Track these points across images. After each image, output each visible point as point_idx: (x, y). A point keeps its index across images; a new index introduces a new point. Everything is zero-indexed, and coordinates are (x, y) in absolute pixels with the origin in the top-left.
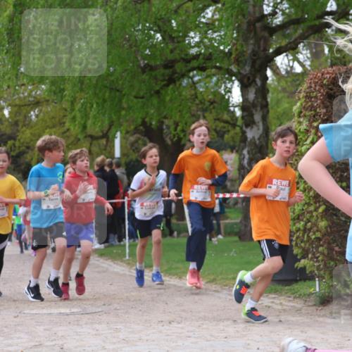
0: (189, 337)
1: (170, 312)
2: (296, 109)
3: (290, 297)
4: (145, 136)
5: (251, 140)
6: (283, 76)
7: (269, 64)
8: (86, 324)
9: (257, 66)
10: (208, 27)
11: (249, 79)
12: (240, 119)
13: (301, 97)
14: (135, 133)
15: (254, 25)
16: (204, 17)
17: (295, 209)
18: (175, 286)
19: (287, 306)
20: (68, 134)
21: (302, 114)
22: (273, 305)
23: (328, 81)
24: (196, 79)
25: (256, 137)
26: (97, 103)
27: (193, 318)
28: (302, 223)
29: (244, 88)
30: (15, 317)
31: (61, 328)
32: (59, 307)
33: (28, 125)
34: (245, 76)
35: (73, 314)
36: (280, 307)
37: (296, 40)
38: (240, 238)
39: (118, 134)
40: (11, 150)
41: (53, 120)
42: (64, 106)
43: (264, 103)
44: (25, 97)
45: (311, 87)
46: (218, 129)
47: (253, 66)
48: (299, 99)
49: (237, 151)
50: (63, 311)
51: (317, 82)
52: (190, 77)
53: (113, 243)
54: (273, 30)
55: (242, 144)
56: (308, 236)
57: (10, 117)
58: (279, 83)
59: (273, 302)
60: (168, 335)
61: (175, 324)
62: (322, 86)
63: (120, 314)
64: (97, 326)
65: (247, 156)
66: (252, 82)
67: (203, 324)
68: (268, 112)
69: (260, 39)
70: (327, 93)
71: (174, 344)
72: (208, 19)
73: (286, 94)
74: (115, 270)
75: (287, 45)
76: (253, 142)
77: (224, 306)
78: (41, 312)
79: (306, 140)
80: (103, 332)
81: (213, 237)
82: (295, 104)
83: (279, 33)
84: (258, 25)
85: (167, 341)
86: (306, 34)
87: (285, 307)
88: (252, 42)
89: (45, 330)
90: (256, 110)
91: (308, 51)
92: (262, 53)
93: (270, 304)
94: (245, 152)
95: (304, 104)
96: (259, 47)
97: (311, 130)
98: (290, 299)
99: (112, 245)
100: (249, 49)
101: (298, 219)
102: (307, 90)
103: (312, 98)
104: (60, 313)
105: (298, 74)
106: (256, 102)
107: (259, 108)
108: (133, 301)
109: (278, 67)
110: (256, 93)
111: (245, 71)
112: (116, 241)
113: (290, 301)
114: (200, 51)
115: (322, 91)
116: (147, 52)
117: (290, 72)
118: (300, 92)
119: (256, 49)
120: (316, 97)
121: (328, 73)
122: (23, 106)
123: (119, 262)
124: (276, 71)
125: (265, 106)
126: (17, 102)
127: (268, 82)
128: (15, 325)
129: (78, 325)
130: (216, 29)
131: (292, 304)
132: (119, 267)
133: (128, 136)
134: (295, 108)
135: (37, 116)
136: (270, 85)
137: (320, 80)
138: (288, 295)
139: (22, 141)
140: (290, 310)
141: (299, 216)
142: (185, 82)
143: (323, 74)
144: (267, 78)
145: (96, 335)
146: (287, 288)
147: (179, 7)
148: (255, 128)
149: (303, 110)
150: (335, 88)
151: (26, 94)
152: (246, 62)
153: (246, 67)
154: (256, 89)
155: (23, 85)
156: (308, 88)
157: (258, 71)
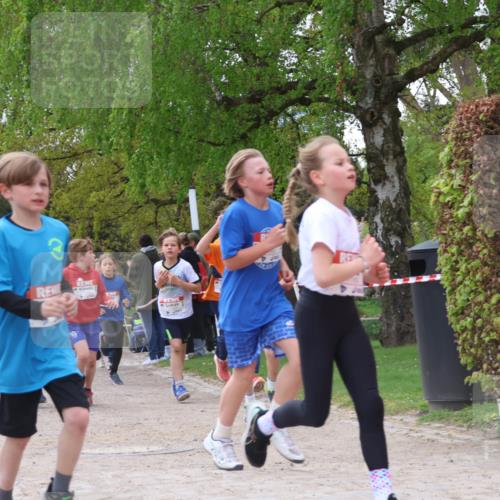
0: (321, 485)
2: (443, 156)
3: (462, 426)
5: (384, 202)
6: (422, 111)
7: (399, 94)
8: (172, 467)
9: (382, 96)
10: (307, 43)
11: (372, 114)
12: (366, 172)
13: (449, 139)
14: (218, 196)
15: (373, 37)
16: (301, 29)
17: (456, 300)
19: (459, 439)
20: (121, 198)
21: (453, 164)
22: (439, 438)
23: (485, 116)
24: (297, 117)
25: (392, 198)
26: (159, 154)
27: (326, 457)
28: (469, 319)
29: (367, 128)
31: (137, 474)
32: (132, 444)
33: (64, 186)
34: (367, 111)
35: (152, 453)
36: (448, 441)
37: (434, 58)
38: (381, 342)
39: (192, 194)
41: (99, 179)
42: (113, 158)
43: (398, 148)
44: (56, 147)
45: (462, 125)
47: (376, 97)
48: (447, 142)
49: (366, 219)
50: (137, 449)
51: (471, 118)
52: (289, 115)
53: (201, 352)
54: (401, 46)
55: (372, 209)
56: (480, 338)
58: (417, 121)
59: (437, 434)
60: (291, 483)
61: (299, 467)
62: (477, 123)
64: (189, 471)
65: (381, 226)
66: (378, 119)
67: (339, 466)
68: (405, 161)
69: (384, 59)
70: (486, 132)
71: (301, 496)
72: (307, 31)
73: (430, 136)
74: (208, 391)
75: (422, 66)
76: (387, 205)
78: (106, 451)
79: (463, 202)
80: (198, 479)
82: (443, 150)
83: (410, 49)
84: (379, 38)
85: (290, 490)
86: (449, 50)
87: (456, 441)
88: (371, 62)
89: (114, 476)
90: (387, 160)
91: (454, 75)
92: (388, 78)
93: (435, 437)
94: (377, 219)
95: (454, 150)
96: (383, 70)
97: (468, 185)
98: (463, 429)
99: (200, 355)
100: (369, 74)
101: (462, 313)
102: (457, 129)
103: (465, 140)
104: (134, 453)
105: (443, 107)
106: (385, 148)
107: (391, 157)
109: (413, 98)
110: (384, 135)
111: (367, 104)
112: (205, 349)
113: (462, 432)
114: (299, 77)
115: (478, 130)
116: (223, 79)
117: (431, 104)
118: (447, 133)
119: (379, 72)
120: (471, 139)
121: (485, 104)
122: (54, 159)
123: (212, 380)
124: (411, 103)
125: (400, 153)
126: (47, 155)
127: (401, 118)
129: (160, 469)
130: (318, 46)
131: (467, 437)
132: (211, 386)
133: (208, 199)
134: (441, 155)
135: (76, 173)
136: (405, 123)
137: (475, 114)
138: (460, 422)
139: (58, 209)
140: (463, 444)
141: (463, 309)
142: (281, 121)
143: (477, 107)
144: (399, 114)
145: (188, 483)
146: (456, 413)
147: (262, 15)
148: (388, 185)
149: (453, 158)
150: (496, 125)
151: (58, 143)
152: (366, 92)
153: (367, 98)
154: (385, 130)
155: (52, 130)
156: (458, 126)
157: (385, 104)
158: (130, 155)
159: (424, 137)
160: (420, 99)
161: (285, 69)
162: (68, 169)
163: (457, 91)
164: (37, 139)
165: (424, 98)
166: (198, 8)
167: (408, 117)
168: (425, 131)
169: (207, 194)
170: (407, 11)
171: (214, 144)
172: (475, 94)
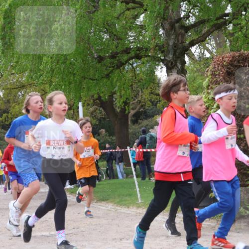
1: (121, 232)
2: (205, 83)
4: (101, 107)
6: (197, 61)
7: (186, 52)
9: (177, 54)
10: (142, 28)
11: (172, 63)
13: (208, 75)
14: (93, 105)
15: (174, 25)
16: (138, 21)
18: (124, 213)
21: (210, 87)
23: (227, 63)
24: (135, 65)
26: (65, 85)
29: (169, 70)
30: (10, 240)
31: (43, 246)
32: (42, 231)
33: (17, 102)
34: (169, 62)
35: (52, 235)
37: (204, 34)
39: (80, 105)
40: (5, 121)
42: (42, 88)
44: (14, 83)
45: (215, 67)
46: (153, 100)
47: (174, 54)
48: (207, 76)
50: (44, 234)
51: (219, 64)
52: (131, 64)
54: (187, 29)
57: (4, 97)
58: (194, 66)
60: (120, 248)
61: (124, 241)
62: (222, 67)
63: (85, 235)
66: (174, 65)
69: (179, 35)
70: (227, 71)
73: (200, 74)
75: (198, 39)
77: (160, 226)
79: (213, 106)
81: (151, 177)
82: (205, 80)
83: (192, 30)
84: (177, 25)
86: (211, 30)
88: (173, 37)
91: (214, 42)
92: (180, 45)
95: (211, 80)
96: (178, 41)
100: (171, 43)
102: (213, 70)
103: (216, 75)
104: (43, 235)
105: (208, 58)
108: (94, 225)
109: (193, 55)
111: (169, 58)
114: (137, 45)
115: (223, 70)
116: (99, 47)
117: (202, 57)
118: (207, 72)
119: (176, 42)
120: (219, 75)
121: (227, 57)
122: (12, 89)
124: (191, 56)
126: (9, 86)
127: (186, 65)
128: (10, 245)
129: (55, 243)
133: (88, 107)
134: (204, 83)
135: (23, 95)
136: (188, 67)
137: (222, 62)
139: (13, 113)
142: (126, 67)
143: (223, 58)
144: (186, 63)
147: (120, 15)
149: (210, 84)
150: (232, 67)
151: (15, 81)
152: (169, 52)
153: (170, 55)
154: (178, 70)
155: (12, 74)
156: (213, 68)
157: (178, 58)
158: (50, 86)
159: (197, 74)
160: (196, 54)
161: (130, 42)
162: (19, 93)
163: (215, 51)
164: (5, 79)
165: (198, 54)
166: (88, 12)
167: (190, 64)
168: (198, 71)
169: (88, 105)
170: (192, 11)
171: (92, 79)
172: (223, 52)
